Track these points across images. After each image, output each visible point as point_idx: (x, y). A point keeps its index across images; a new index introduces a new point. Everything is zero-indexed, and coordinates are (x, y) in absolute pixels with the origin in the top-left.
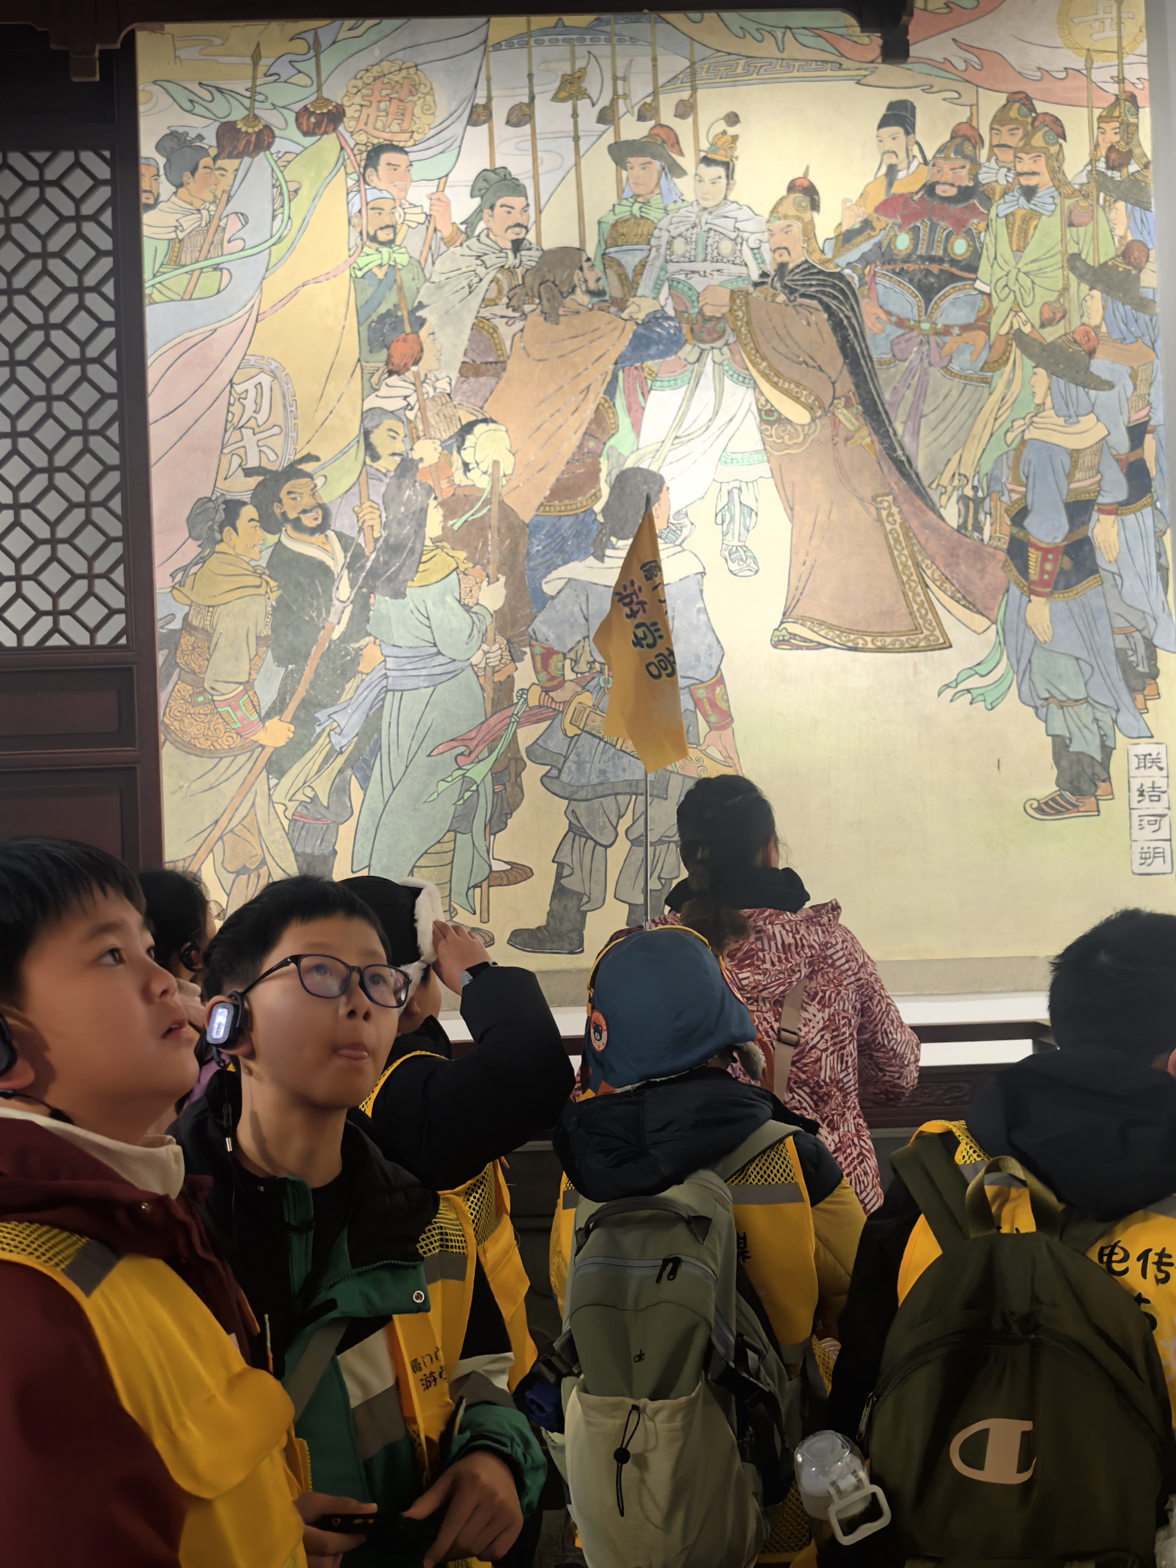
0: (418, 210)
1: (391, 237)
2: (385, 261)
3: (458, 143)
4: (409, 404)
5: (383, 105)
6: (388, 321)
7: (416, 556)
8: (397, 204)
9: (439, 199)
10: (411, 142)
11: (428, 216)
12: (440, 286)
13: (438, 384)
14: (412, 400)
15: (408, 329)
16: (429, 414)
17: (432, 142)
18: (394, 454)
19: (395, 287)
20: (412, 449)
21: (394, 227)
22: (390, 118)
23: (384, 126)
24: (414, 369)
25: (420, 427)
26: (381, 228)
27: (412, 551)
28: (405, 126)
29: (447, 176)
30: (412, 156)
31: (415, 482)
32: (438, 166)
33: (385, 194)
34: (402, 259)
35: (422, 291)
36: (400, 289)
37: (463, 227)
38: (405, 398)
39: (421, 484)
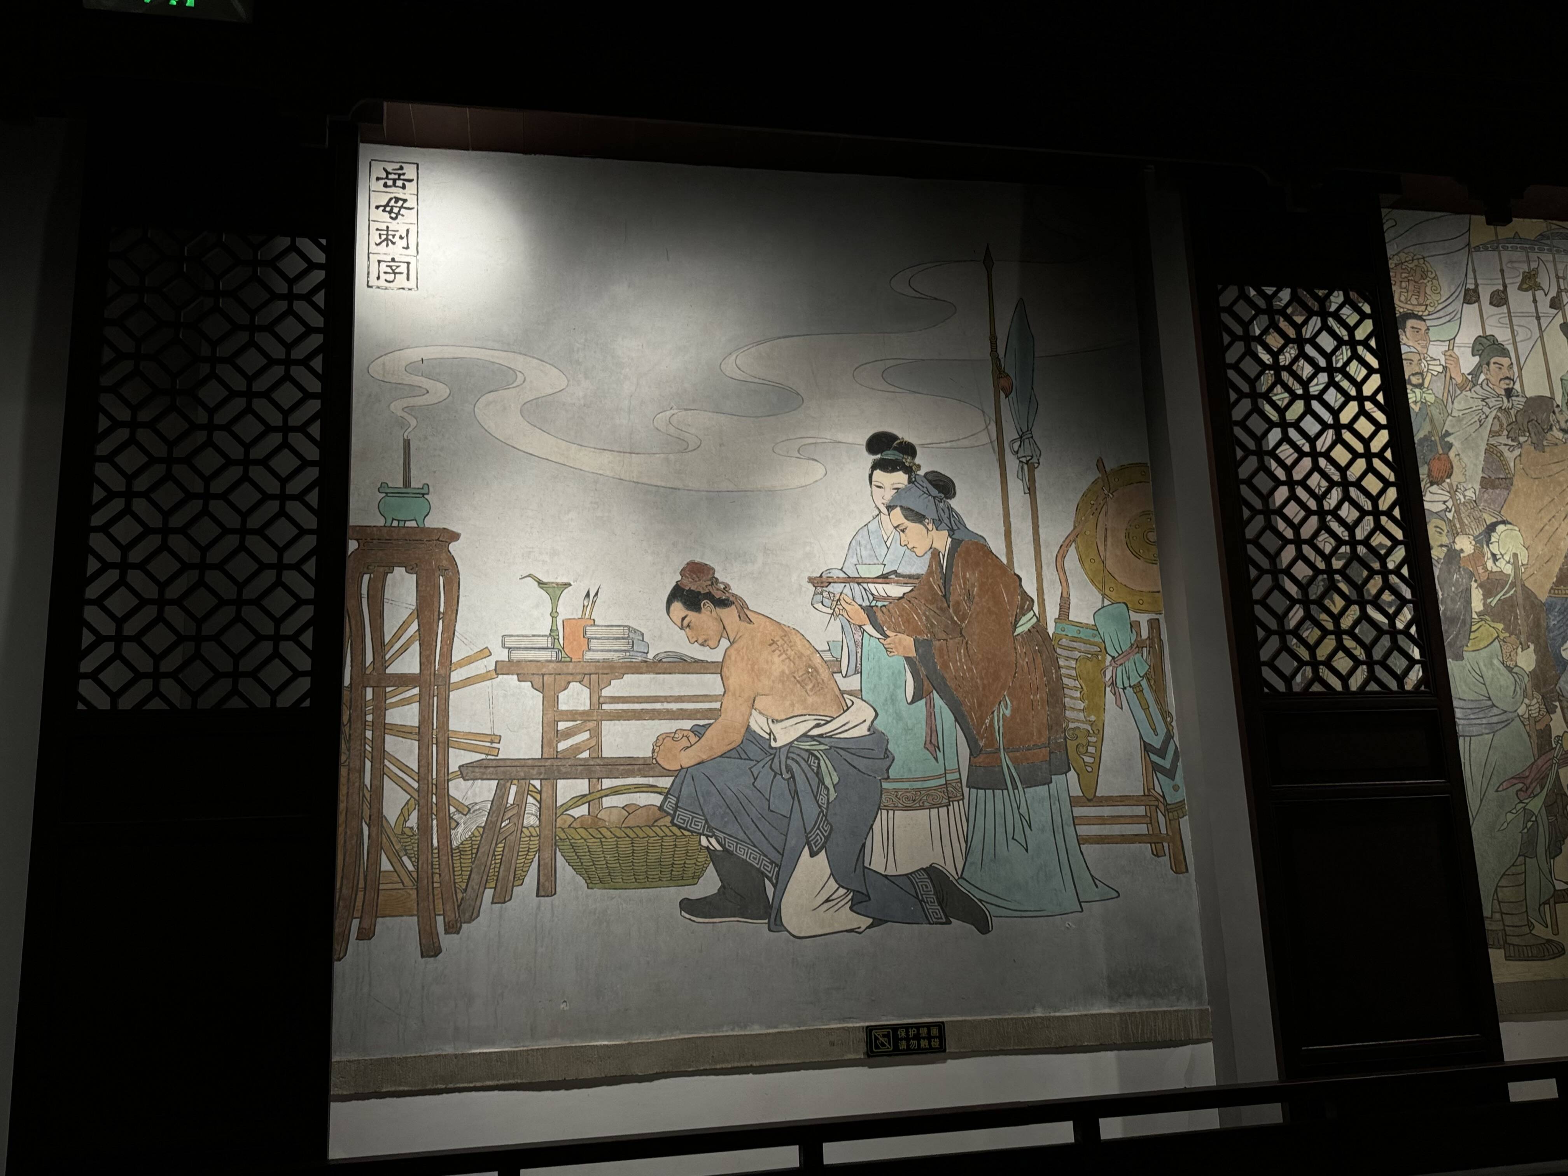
0: (1438, 363)
1: (1421, 381)
2: (1418, 399)
3: (1459, 315)
4: (1447, 507)
5: (1404, 285)
6: (1426, 444)
7: (1468, 626)
8: (1422, 356)
9: (1451, 356)
10: (1426, 313)
11: (1445, 368)
12: (1459, 420)
13: (1467, 493)
14: (1450, 504)
15: (1441, 452)
16: (1463, 515)
17: (1441, 314)
18: (1441, 546)
19: (1428, 419)
20: (1454, 542)
21: (1421, 374)
22: (1410, 294)
23: (1406, 299)
24: (1448, 480)
25: (1458, 526)
26: (1413, 375)
27: (1464, 621)
28: (1421, 300)
29: (1454, 338)
30: (1429, 323)
31: (1460, 567)
32: (1448, 332)
33: (1413, 350)
34: (1431, 398)
35: (1447, 423)
36: (1432, 420)
37: (1470, 377)
38: (1444, 502)
39: (1464, 569)
